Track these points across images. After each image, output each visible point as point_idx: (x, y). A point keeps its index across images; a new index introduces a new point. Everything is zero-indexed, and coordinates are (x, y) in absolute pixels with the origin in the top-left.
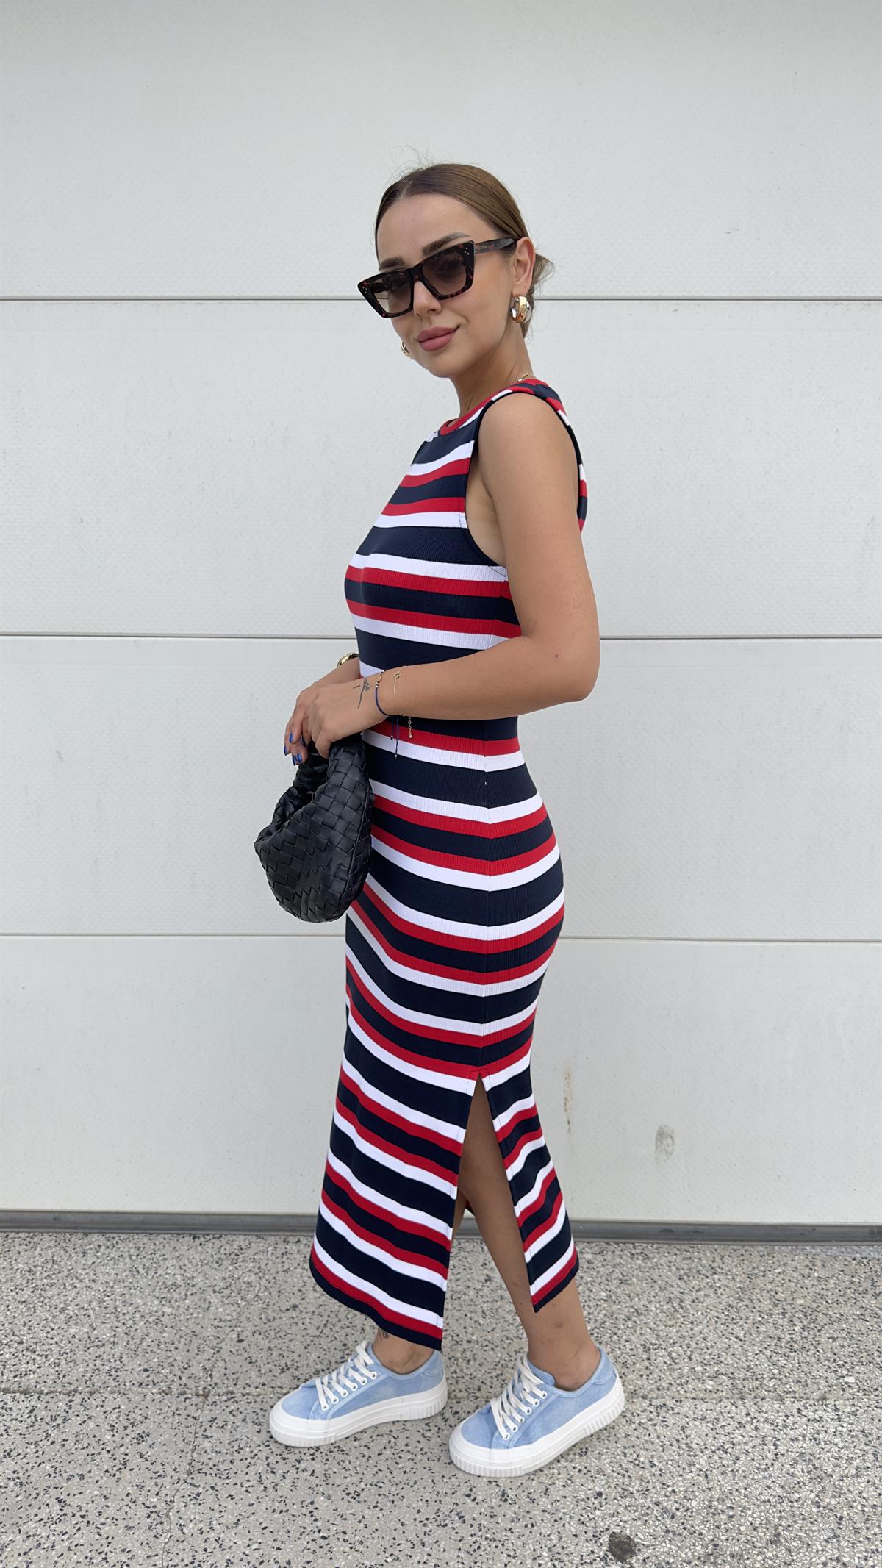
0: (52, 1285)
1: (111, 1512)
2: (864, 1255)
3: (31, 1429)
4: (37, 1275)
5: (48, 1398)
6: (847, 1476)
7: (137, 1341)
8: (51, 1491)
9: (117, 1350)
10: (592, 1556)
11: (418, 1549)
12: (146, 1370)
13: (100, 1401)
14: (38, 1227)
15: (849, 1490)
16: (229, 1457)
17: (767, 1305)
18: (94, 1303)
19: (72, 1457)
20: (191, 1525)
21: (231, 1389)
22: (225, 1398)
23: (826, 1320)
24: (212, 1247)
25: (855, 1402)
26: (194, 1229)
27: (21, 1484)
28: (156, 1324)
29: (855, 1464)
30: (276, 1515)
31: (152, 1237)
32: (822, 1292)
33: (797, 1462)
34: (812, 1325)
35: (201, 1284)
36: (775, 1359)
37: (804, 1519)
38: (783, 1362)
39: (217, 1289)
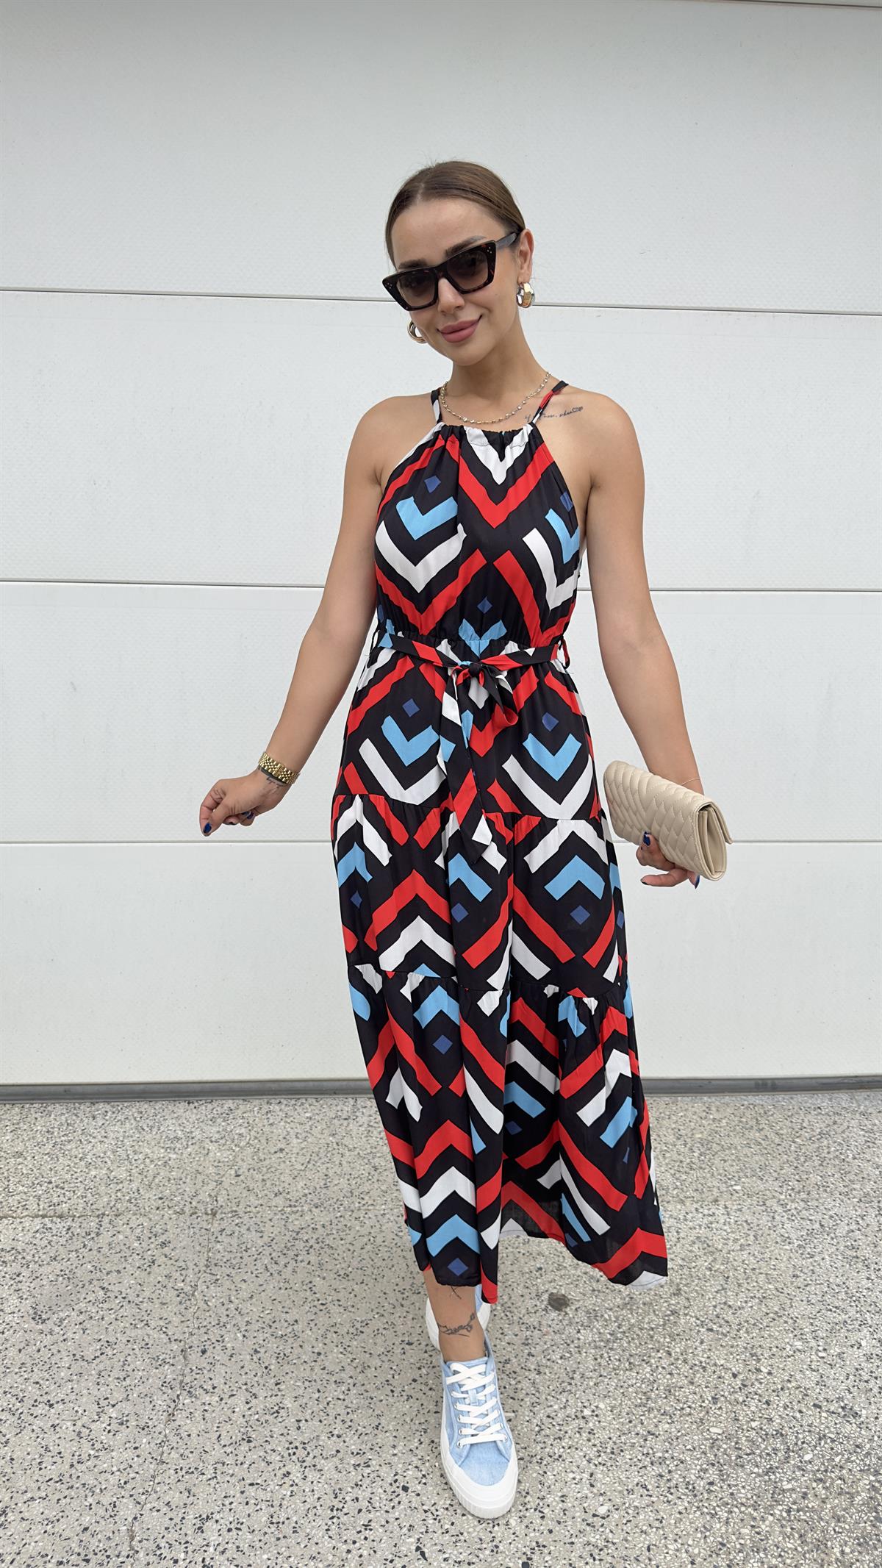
0: (69, 1141)
1: (147, 1294)
2: (751, 1102)
3: (70, 1242)
4: (56, 1134)
5: (80, 1220)
6: (733, 1251)
7: (151, 1179)
8: (95, 1282)
9: (135, 1186)
10: (536, 1308)
11: (399, 1309)
12: (161, 1198)
13: (125, 1221)
14: (50, 1099)
15: (735, 1260)
16: (239, 1255)
17: (671, 1138)
18: (109, 1153)
19: (108, 1259)
20: (214, 1300)
21: (234, 1209)
22: (230, 1215)
23: (719, 1148)
24: (204, 1109)
25: (741, 1202)
26: (188, 1096)
27: (68, 1278)
28: (165, 1166)
29: (740, 1243)
30: (282, 1291)
31: (151, 1104)
32: (719, 1129)
33: (694, 1243)
34: (708, 1152)
35: (199, 1137)
36: (678, 1175)
37: (699, 1279)
38: (684, 1177)
39: (213, 1139)
